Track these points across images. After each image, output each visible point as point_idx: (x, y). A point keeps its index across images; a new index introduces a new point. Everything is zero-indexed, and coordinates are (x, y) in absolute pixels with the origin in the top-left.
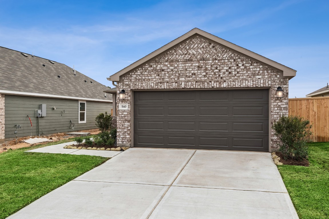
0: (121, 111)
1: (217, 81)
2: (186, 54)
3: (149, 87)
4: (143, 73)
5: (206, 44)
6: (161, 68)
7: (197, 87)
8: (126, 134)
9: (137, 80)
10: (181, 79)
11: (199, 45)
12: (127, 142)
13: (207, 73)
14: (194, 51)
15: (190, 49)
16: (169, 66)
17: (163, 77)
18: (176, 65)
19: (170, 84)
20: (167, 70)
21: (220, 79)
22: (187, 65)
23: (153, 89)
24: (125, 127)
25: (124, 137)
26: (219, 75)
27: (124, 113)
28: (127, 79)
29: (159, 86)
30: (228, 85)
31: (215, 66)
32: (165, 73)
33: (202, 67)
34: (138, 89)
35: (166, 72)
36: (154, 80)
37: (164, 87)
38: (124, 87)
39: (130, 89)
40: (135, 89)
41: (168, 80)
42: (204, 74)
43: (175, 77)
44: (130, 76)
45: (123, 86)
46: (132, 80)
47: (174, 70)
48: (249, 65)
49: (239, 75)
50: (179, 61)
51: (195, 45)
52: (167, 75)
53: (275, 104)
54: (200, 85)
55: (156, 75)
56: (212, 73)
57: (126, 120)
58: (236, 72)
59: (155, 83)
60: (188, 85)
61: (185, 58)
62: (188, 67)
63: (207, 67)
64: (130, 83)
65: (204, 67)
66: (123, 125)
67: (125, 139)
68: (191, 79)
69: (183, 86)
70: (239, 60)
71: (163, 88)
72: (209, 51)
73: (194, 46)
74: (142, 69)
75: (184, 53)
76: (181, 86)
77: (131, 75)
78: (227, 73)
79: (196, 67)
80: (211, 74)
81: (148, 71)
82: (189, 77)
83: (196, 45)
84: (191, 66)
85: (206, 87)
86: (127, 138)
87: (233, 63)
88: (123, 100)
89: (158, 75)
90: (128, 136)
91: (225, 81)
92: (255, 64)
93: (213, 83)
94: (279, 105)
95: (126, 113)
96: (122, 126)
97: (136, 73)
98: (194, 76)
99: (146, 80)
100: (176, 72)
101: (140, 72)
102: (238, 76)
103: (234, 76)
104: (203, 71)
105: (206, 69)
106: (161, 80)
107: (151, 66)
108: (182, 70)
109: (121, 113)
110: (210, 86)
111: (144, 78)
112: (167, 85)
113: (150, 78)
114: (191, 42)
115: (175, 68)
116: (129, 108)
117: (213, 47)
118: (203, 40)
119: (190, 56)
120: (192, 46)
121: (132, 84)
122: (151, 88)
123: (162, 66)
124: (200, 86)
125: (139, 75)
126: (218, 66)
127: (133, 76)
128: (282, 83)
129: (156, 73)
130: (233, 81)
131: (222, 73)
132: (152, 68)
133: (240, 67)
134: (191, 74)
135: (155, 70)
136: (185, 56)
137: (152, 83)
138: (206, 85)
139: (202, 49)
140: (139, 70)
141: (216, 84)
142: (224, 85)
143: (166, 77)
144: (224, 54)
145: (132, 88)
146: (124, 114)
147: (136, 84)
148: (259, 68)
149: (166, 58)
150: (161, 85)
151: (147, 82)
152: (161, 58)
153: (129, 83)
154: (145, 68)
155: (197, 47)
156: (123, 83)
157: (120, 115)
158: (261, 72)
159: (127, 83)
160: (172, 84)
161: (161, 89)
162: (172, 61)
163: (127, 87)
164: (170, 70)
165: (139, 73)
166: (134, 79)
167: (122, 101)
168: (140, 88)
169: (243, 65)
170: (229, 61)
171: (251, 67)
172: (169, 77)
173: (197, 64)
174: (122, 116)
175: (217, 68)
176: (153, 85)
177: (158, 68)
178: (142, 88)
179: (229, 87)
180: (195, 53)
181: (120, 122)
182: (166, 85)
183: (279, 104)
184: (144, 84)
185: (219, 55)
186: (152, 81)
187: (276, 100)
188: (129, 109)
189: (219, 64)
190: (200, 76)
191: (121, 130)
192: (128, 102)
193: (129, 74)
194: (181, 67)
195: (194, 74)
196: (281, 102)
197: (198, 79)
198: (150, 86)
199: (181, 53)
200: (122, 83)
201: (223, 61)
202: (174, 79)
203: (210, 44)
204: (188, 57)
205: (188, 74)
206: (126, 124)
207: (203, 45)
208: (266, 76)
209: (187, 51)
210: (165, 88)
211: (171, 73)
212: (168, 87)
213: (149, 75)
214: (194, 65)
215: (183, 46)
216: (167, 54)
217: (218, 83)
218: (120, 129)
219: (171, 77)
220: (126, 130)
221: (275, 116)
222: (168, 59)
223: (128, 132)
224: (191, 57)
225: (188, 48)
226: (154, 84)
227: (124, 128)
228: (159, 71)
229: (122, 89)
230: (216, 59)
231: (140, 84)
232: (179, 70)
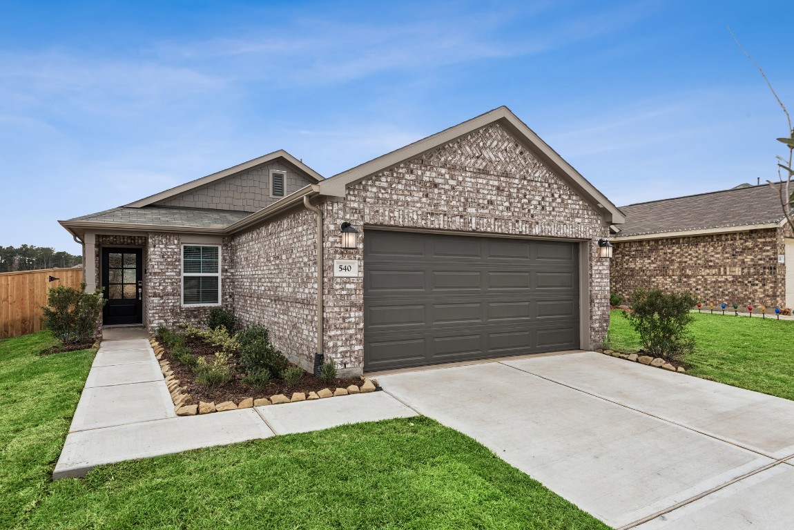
0: (339, 280)
1: (527, 222)
2: (478, 157)
3: (408, 221)
4: (393, 186)
5: (510, 145)
6: (431, 179)
7: (496, 231)
8: (354, 342)
9: (380, 201)
10: (469, 210)
11: (500, 143)
12: (357, 364)
13: (511, 203)
14: (491, 154)
15: (484, 147)
16: (447, 176)
17: (435, 202)
18: (460, 179)
19: (450, 220)
20: (443, 187)
21: (530, 219)
22: (480, 181)
23: (416, 228)
24: (349, 322)
25: (346, 352)
26: (529, 210)
27: (348, 286)
28: (355, 196)
29: (429, 223)
30: (542, 232)
31: (523, 191)
32: (440, 191)
33: (503, 190)
34: (382, 225)
35: (442, 191)
36: (419, 205)
37: (439, 224)
38: (348, 216)
39: (362, 223)
40: (376, 224)
41: (445, 209)
42: (507, 204)
43: (458, 204)
44: (361, 188)
45: (345, 213)
46: (368, 200)
47: (457, 187)
48: (567, 198)
49: (555, 213)
50: (466, 170)
51: (493, 142)
52: (444, 197)
53: (596, 268)
54: (501, 226)
55: (421, 194)
56: (519, 205)
57: (353, 305)
58: (551, 209)
59: (420, 213)
60: (483, 225)
61: (477, 166)
62: (482, 186)
63: (512, 190)
64: (362, 206)
65: (506, 189)
66: (344, 319)
67: (350, 356)
68: (486, 211)
69: (474, 226)
70: (555, 186)
71: (437, 227)
72: (515, 161)
73: (491, 143)
74: (392, 176)
75: (475, 154)
76: (470, 225)
77: (364, 187)
78: (539, 208)
79: (495, 189)
80: (517, 207)
81: (404, 182)
82: (483, 207)
83: (495, 143)
84: (487, 184)
85: (510, 232)
86: (356, 353)
87: (547, 190)
88: (346, 251)
89: (427, 196)
90: (357, 348)
91: (537, 223)
92: (574, 198)
93: (520, 224)
94: (600, 271)
95: (352, 286)
96: (341, 321)
97: (377, 183)
98: (491, 207)
99: (400, 204)
100: (461, 192)
101: (387, 181)
102: (555, 216)
103: (548, 216)
104: (505, 199)
105: (510, 196)
106: (433, 207)
107: (412, 172)
108: (472, 190)
109: (341, 287)
110: (517, 230)
111: (395, 197)
112: (444, 221)
113: (409, 199)
114: (487, 134)
115: (460, 183)
116: (360, 273)
117: (521, 153)
118: (505, 134)
119: (484, 164)
120: (489, 143)
121: (367, 211)
122: (411, 224)
123: (434, 175)
124: (502, 229)
125: (385, 189)
126: (528, 193)
127: (370, 190)
128: (603, 233)
129: (422, 189)
130: (548, 225)
131: (533, 207)
132: (413, 177)
133: (556, 199)
134: (486, 202)
135: (419, 181)
136: (476, 162)
137: (415, 213)
138: (511, 228)
139: (505, 154)
140: (384, 175)
141: (526, 227)
142: (536, 230)
143: (443, 202)
144: (536, 170)
145: (367, 219)
146: (348, 289)
147: (377, 211)
148: (579, 205)
149: (443, 159)
150: (432, 219)
151: (402, 208)
152: (432, 156)
153: (359, 206)
154: (397, 173)
155: (496, 146)
156: (345, 206)
157: (337, 290)
158: (581, 212)
159: (356, 205)
160: (454, 218)
161: (433, 229)
162: (454, 168)
163: (356, 215)
164: (450, 188)
165: (385, 185)
166: (371, 198)
167: (342, 253)
168: (386, 223)
169: (560, 196)
170: (542, 186)
171: (570, 201)
172: (448, 202)
173: (496, 183)
174: (341, 295)
175: (525, 196)
176: (415, 217)
177: (425, 179)
178: (392, 223)
179: (544, 234)
180: (493, 159)
181: (337, 309)
182: (442, 219)
183: (601, 268)
184: (396, 214)
185: (530, 171)
186: (413, 208)
187: (597, 262)
188: (361, 275)
189: (529, 188)
190: (501, 208)
191: (339, 332)
192: (357, 256)
193: (361, 183)
194: (470, 184)
195: (490, 202)
196: (603, 265)
197: (497, 213)
198: (410, 219)
199: (470, 153)
200: (341, 205)
201: (534, 183)
202: (457, 207)
203: (517, 145)
204: (481, 164)
205: (481, 201)
206: (352, 314)
207: (506, 144)
208: (587, 221)
209: (481, 152)
210: (442, 227)
211: (452, 193)
212: (446, 226)
213: (406, 193)
214: (491, 182)
215: (474, 139)
216: (444, 149)
217: (527, 226)
218: (336, 329)
219: (452, 204)
220: (352, 331)
221: (596, 288)
222: (446, 160)
223: (359, 336)
224: (486, 166)
225: (481, 144)
226: (418, 215)
227: (347, 325)
228: (428, 185)
229: (343, 221)
230: (525, 178)
231: (387, 213)
232: (466, 190)
